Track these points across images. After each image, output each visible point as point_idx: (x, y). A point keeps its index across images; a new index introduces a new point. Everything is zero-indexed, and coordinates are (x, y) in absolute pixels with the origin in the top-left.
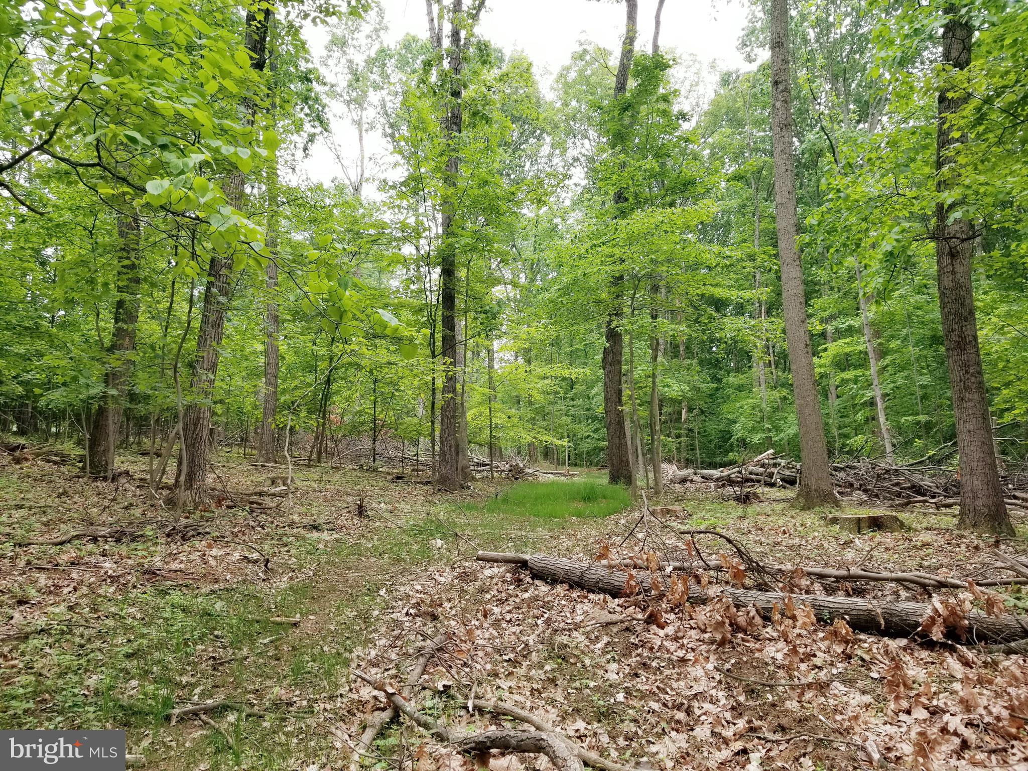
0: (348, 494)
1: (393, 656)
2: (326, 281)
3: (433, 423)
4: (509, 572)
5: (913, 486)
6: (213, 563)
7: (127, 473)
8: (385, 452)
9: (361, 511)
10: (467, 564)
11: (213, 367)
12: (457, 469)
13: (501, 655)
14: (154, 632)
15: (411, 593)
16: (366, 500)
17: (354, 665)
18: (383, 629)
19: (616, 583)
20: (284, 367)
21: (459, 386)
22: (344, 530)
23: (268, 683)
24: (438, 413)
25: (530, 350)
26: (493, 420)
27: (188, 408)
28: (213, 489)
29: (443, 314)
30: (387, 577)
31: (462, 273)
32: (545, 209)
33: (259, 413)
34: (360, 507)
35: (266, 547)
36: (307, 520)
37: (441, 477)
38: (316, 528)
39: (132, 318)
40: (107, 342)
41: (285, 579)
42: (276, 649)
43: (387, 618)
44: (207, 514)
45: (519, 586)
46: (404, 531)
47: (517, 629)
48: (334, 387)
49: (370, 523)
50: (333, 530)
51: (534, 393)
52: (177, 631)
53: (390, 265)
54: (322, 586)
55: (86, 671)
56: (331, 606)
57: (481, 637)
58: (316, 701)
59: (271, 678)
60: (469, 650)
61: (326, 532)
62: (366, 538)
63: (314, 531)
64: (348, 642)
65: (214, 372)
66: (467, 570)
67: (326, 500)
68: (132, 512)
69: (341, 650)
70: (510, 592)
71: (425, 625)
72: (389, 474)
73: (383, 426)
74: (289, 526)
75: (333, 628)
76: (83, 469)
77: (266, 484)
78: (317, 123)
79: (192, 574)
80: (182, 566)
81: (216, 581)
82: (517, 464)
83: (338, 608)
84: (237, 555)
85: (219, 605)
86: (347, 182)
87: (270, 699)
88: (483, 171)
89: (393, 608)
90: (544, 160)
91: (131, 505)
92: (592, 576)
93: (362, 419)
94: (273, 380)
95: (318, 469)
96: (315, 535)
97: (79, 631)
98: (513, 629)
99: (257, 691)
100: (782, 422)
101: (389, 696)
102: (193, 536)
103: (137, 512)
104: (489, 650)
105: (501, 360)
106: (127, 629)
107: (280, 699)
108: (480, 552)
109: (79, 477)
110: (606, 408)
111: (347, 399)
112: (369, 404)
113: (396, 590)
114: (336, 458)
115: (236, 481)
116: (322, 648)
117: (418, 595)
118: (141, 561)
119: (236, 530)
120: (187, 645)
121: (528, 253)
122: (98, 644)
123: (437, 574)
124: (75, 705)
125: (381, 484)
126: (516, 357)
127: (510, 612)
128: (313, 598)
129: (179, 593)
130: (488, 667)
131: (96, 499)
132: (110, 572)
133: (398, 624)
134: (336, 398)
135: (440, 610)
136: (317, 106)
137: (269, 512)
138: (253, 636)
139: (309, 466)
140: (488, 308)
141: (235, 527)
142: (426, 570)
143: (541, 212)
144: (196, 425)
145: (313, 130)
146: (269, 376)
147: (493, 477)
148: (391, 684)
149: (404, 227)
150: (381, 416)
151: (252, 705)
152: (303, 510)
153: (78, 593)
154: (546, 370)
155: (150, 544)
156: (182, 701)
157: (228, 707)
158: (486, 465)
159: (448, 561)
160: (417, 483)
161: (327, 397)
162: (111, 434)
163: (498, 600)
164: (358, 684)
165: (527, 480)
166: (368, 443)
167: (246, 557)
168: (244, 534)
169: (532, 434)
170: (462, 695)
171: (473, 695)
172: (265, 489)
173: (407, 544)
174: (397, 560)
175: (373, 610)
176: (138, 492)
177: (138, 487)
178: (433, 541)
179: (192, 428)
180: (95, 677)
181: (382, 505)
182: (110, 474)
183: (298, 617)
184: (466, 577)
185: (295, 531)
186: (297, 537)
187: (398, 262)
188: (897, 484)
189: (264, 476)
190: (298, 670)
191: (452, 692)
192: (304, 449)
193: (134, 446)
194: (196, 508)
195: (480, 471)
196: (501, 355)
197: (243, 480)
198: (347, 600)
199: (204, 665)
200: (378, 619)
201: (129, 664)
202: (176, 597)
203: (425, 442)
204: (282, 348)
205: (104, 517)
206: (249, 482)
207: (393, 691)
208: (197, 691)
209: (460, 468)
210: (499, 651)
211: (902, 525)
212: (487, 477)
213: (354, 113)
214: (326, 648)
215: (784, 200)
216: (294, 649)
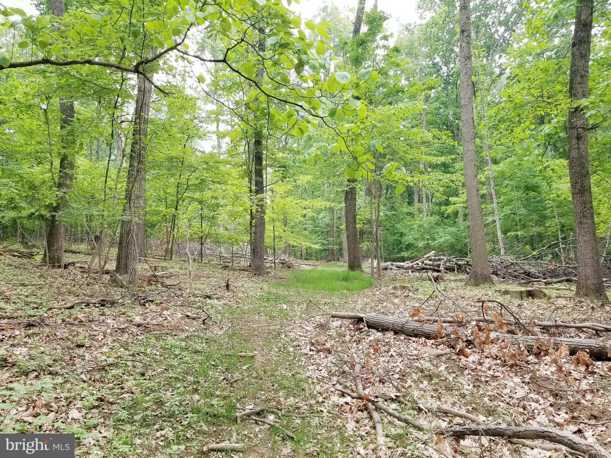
4: (352, 324)
5: (525, 272)
6: (170, 319)
7: (73, 263)
9: (228, 287)
19: (426, 331)
22: (225, 298)
26: (275, 232)
29: (255, 168)
30: (278, 327)
34: (228, 284)
37: (255, 267)
38: (209, 297)
39: (71, 166)
44: (142, 289)
45: (362, 332)
50: (219, 298)
61: (215, 299)
62: (241, 303)
63: (208, 299)
70: (358, 336)
73: (207, 236)
74: (192, 296)
77: (151, 270)
79: (168, 326)
81: (183, 331)
84: (179, 315)
89: (299, 346)
92: (410, 327)
96: (210, 301)
100: (436, 235)
109: (42, 265)
110: (347, 226)
118: (128, 318)
123: (304, 325)
137: (173, 287)
142: (295, 323)
147: (275, 267)
151: (280, 409)
160: (240, 270)
163: (355, 341)
165: (295, 268)
167: (187, 316)
169: (298, 241)
172: (153, 274)
173: (266, 307)
177: (82, 272)
178: (280, 305)
182: (62, 264)
184: (323, 327)
185: (197, 299)
188: (515, 271)
189: (147, 265)
191: (401, 399)
205: (80, 291)
206: (140, 269)
211: (545, 295)
212: (271, 267)
215: (467, 103)
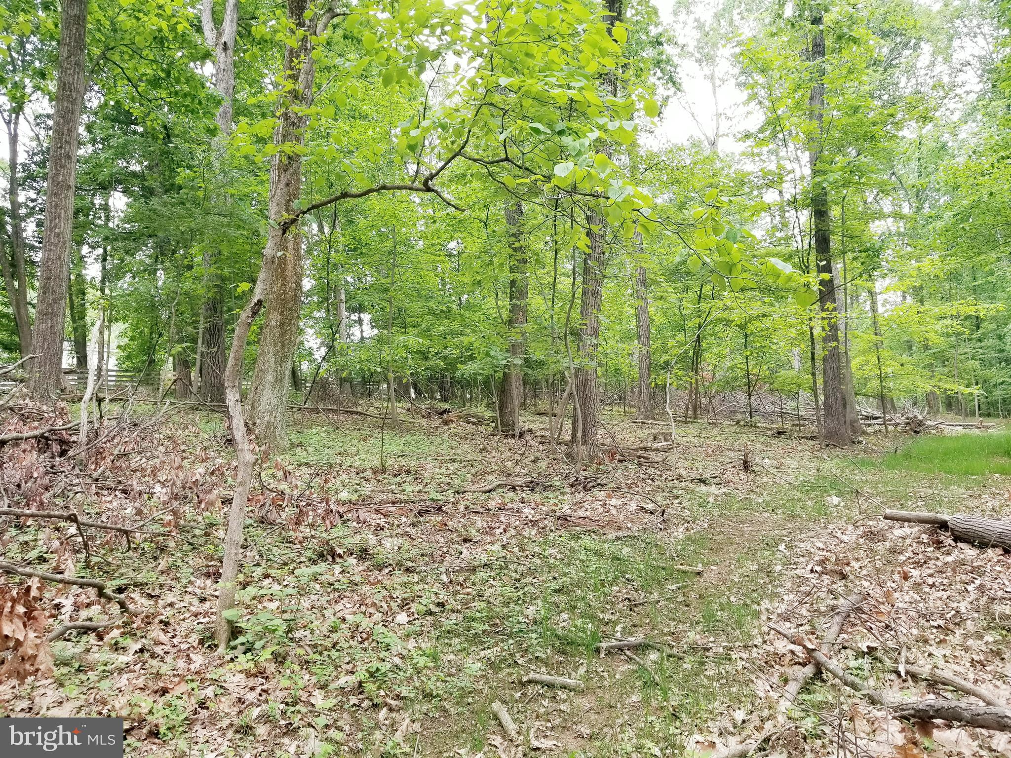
0: (728, 450)
1: (804, 612)
2: (713, 237)
3: (814, 374)
4: (925, 533)
6: (614, 512)
7: (530, 431)
8: (761, 407)
9: (746, 466)
10: (871, 523)
11: (595, 333)
12: (845, 422)
13: (928, 621)
14: (574, 572)
15: (812, 550)
16: (750, 455)
17: (764, 618)
18: (789, 585)
20: (654, 328)
21: (841, 335)
22: (731, 484)
23: (681, 627)
24: (819, 364)
25: (921, 288)
26: (883, 368)
27: (578, 370)
28: (603, 445)
29: (817, 258)
30: (785, 532)
31: (835, 212)
32: (930, 126)
33: (635, 373)
34: (745, 462)
35: (659, 499)
36: (693, 474)
37: (828, 432)
38: (704, 482)
39: (523, 294)
40: (505, 317)
41: (681, 530)
42: (684, 596)
43: (791, 573)
44: (601, 467)
45: (939, 548)
46: (795, 488)
47: (945, 595)
48: (704, 345)
49: (758, 478)
50: (720, 484)
51: (932, 336)
52: (592, 572)
53: (753, 215)
54: (719, 538)
55: (524, 602)
56: (731, 558)
57: (902, 600)
58: (731, 649)
59: (684, 623)
60: (889, 613)
61: (714, 486)
62: (756, 493)
63: (702, 484)
64: (754, 595)
65: (596, 337)
66: (873, 529)
67: (708, 455)
68: (539, 465)
69: (749, 602)
70: (929, 554)
71: (833, 583)
72: (768, 429)
73: (757, 380)
74: (677, 479)
75: (737, 580)
76: (496, 427)
77: (649, 440)
78: (670, 85)
79: (598, 521)
80: (588, 513)
81: (619, 528)
82: (915, 417)
83: (738, 561)
84: (633, 506)
85: (626, 550)
86: (703, 138)
87: (686, 643)
88: (851, 97)
89: (795, 564)
90: (923, 72)
91: (538, 458)
93: (734, 374)
94: (645, 340)
95: (695, 425)
96: (703, 488)
97: (512, 567)
98: (940, 594)
99: (673, 634)
101: (810, 651)
102: (594, 487)
103: (543, 465)
104: (913, 614)
105: (886, 301)
106: (551, 568)
107: (697, 644)
108: (888, 511)
109: (493, 435)
111: (719, 355)
112: (739, 359)
113: (796, 546)
114: (711, 414)
115: (621, 437)
116: (728, 598)
117: (821, 553)
118: (554, 508)
119: (629, 482)
120: (603, 586)
121: (912, 179)
122: (529, 579)
123: (839, 532)
124: (521, 631)
125: (762, 440)
126: (904, 298)
127: (931, 575)
128: (712, 549)
129: (589, 538)
130: (915, 632)
131: (509, 454)
132: (530, 517)
133: (804, 580)
134: (706, 355)
135: (848, 569)
136: (669, 68)
137: (656, 466)
138: (660, 582)
139: (686, 422)
140: (868, 245)
141: (628, 479)
142: (826, 527)
143: (924, 131)
144: (585, 386)
145: (666, 93)
146: (642, 338)
147: (887, 431)
148: (810, 640)
149: (765, 174)
150: (755, 371)
151: (672, 647)
152: (688, 464)
153: (508, 534)
154: (945, 308)
155: (558, 493)
156: (607, 636)
157: (649, 645)
158: (877, 418)
159: (849, 519)
160: (800, 438)
161: (698, 354)
162: (515, 397)
163: (915, 563)
164: (771, 637)
165: (930, 433)
166: (742, 398)
167: (643, 508)
168: (637, 486)
169: (933, 382)
170: (891, 658)
171: (903, 660)
172: (649, 445)
173: (799, 500)
174: (792, 516)
175: (776, 564)
176: (541, 448)
177: (540, 443)
178: (829, 498)
179: (582, 388)
180: (531, 608)
181: (766, 460)
182: (517, 432)
183: (700, 567)
184: (872, 536)
185: (683, 484)
186: (686, 489)
187: (763, 210)
189: (647, 432)
190: (709, 617)
191: (879, 654)
192: (679, 406)
193: (532, 408)
194: (592, 462)
195: (870, 425)
196: (885, 296)
197: (627, 436)
198: (746, 553)
199: (621, 605)
200: (781, 574)
201: (557, 599)
202: (587, 541)
203: (805, 395)
204: (652, 310)
205: (518, 469)
206: (633, 438)
207: (813, 647)
208: (619, 628)
209: (848, 422)
210: (924, 616)
212: (880, 431)
213: (705, 68)
214: (732, 599)
216: (701, 597)
